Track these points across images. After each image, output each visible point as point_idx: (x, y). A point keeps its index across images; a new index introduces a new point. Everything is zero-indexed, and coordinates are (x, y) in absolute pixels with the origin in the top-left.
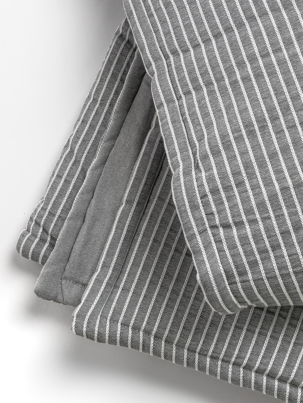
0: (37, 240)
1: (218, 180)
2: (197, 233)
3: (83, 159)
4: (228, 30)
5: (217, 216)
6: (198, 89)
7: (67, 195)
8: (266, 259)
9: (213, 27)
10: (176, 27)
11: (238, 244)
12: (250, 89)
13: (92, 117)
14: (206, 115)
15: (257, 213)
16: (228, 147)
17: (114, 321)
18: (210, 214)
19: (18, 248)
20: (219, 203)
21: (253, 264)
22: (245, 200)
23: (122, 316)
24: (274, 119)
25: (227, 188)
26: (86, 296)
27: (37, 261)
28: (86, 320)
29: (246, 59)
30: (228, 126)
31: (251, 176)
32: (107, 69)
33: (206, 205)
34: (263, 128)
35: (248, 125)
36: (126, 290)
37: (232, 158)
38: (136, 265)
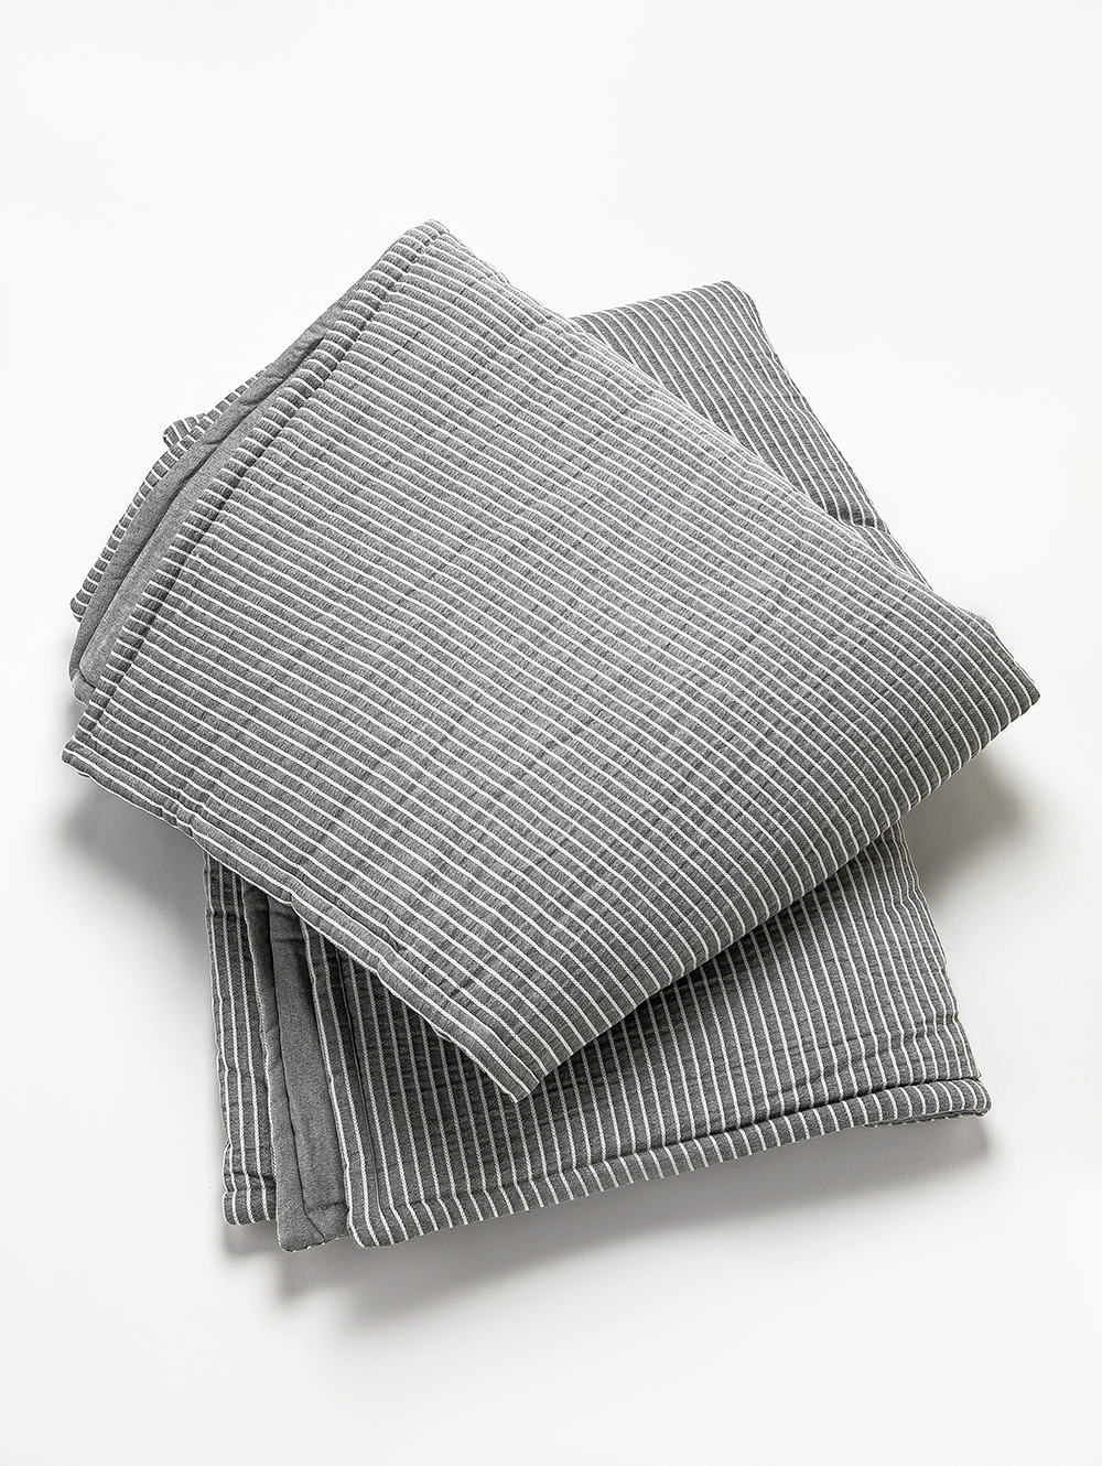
0: (249, 1192)
1: (429, 943)
2: (440, 1010)
3: (251, 1068)
4: (347, 801)
5: (450, 980)
6: (349, 876)
7: (256, 1119)
8: (528, 992)
9: (329, 808)
10: (288, 835)
11: (490, 992)
12: (405, 840)
13: (233, 1018)
14: (375, 894)
15: (490, 949)
16: (418, 906)
17: (400, 1206)
18: (442, 983)
19: (230, 1220)
20: (445, 965)
21: (518, 1004)
22: (470, 945)
23: (406, 1194)
24: (449, 853)
25: (444, 945)
26: (350, 1198)
27: (263, 1217)
28: (368, 1221)
29: (384, 816)
30: (406, 887)
31: (461, 919)
32: (221, 956)
33: (432, 976)
34: (444, 868)
35: (427, 874)
36: (392, 1166)
37: (430, 915)
38: (386, 1133)
